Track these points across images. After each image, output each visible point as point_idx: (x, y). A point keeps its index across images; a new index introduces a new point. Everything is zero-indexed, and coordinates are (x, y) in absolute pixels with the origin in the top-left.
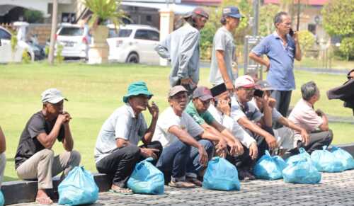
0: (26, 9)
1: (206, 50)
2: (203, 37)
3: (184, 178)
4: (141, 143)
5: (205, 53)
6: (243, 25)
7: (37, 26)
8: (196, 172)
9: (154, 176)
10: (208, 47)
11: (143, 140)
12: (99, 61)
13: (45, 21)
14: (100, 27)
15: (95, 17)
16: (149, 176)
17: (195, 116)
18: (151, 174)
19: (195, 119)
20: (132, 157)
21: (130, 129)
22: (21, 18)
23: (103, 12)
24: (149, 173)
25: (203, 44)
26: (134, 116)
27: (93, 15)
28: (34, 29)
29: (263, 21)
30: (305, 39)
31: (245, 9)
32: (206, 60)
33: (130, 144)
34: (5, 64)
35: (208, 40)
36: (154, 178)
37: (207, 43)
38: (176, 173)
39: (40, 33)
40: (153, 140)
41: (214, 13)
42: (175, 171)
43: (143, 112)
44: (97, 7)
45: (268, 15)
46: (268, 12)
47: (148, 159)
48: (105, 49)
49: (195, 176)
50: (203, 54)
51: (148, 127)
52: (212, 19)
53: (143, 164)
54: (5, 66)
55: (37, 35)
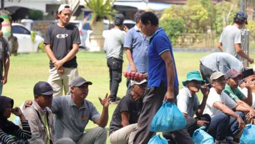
0: (31, 10)
1: (177, 38)
2: (175, 28)
3: (225, 140)
4: (195, 116)
5: (177, 40)
6: (205, 18)
7: (39, 22)
8: (233, 136)
9: (207, 140)
10: (178, 35)
11: (197, 114)
12: (98, 49)
13: (44, 18)
14: (98, 23)
15: (94, 16)
16: (203, 140)
17: (231, 94)
18: (205, 139)
19: (231, 97)
20: (190, 127)
21: (188, 105)
22: (27, 17)
23: (100, 11)
24: (203, 138)
25: (175, 34)
26: (191, 96)
27: (92, 14)
28: (37, 25)
29: (219, 14)
30: (252, 27)
31: (206, 5)
32: (177, 46)
33: (189, 117)
34: (27, 53)
35: (179, 30)
36: (207, 142)
37: (178, 33)
38: (219, 137)
39: (42, 27)
40: (204, 113)
41: (183, 10)
42: (218, 136)
43: (196, 93)
44: (96, 8)
45: (223, 10)
46: (223, 8)
47: (201, 128)
48: (102, 40)
49: (232, 138)
50: (175, 41)
51: (200, 104)
52: (181, 14)
53: (199, 131)
54: (28, 55)
55: (40, 30)
